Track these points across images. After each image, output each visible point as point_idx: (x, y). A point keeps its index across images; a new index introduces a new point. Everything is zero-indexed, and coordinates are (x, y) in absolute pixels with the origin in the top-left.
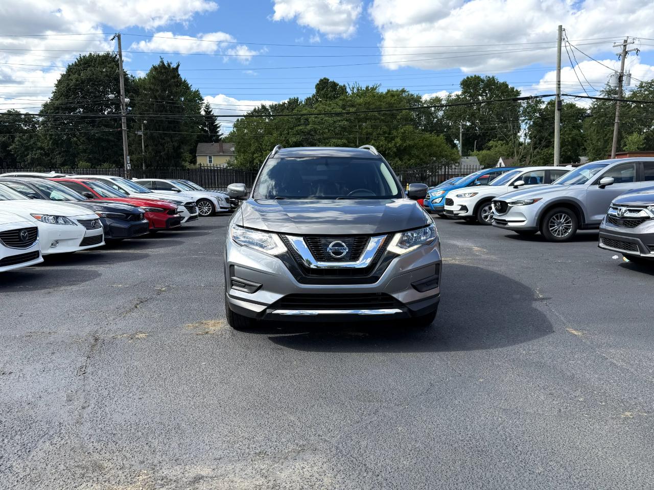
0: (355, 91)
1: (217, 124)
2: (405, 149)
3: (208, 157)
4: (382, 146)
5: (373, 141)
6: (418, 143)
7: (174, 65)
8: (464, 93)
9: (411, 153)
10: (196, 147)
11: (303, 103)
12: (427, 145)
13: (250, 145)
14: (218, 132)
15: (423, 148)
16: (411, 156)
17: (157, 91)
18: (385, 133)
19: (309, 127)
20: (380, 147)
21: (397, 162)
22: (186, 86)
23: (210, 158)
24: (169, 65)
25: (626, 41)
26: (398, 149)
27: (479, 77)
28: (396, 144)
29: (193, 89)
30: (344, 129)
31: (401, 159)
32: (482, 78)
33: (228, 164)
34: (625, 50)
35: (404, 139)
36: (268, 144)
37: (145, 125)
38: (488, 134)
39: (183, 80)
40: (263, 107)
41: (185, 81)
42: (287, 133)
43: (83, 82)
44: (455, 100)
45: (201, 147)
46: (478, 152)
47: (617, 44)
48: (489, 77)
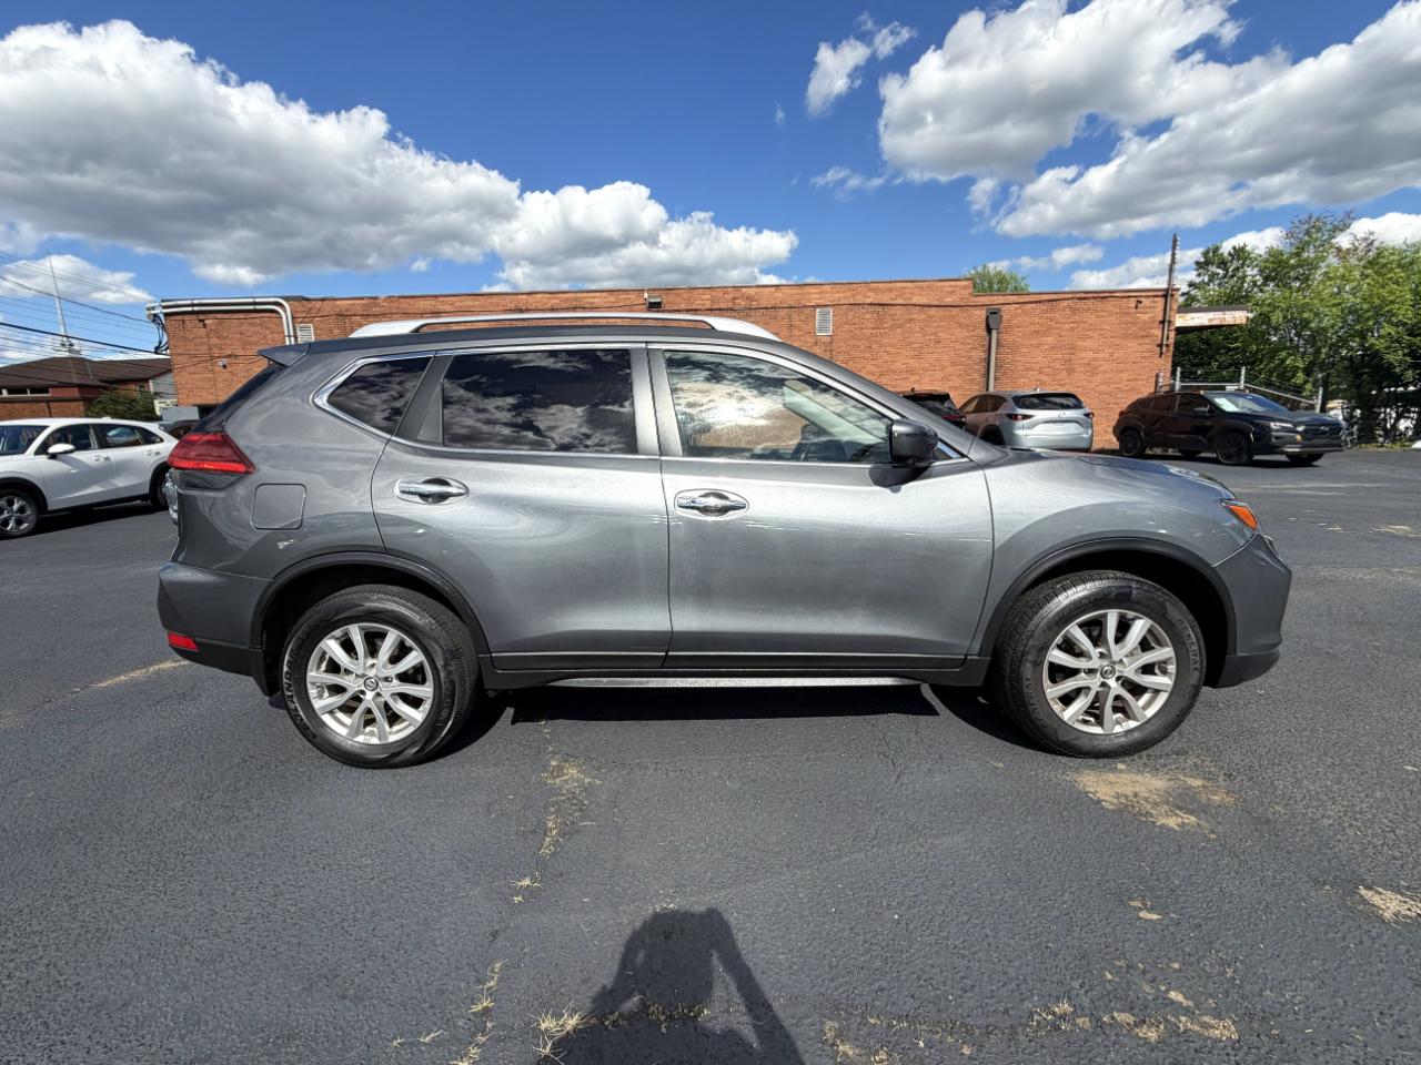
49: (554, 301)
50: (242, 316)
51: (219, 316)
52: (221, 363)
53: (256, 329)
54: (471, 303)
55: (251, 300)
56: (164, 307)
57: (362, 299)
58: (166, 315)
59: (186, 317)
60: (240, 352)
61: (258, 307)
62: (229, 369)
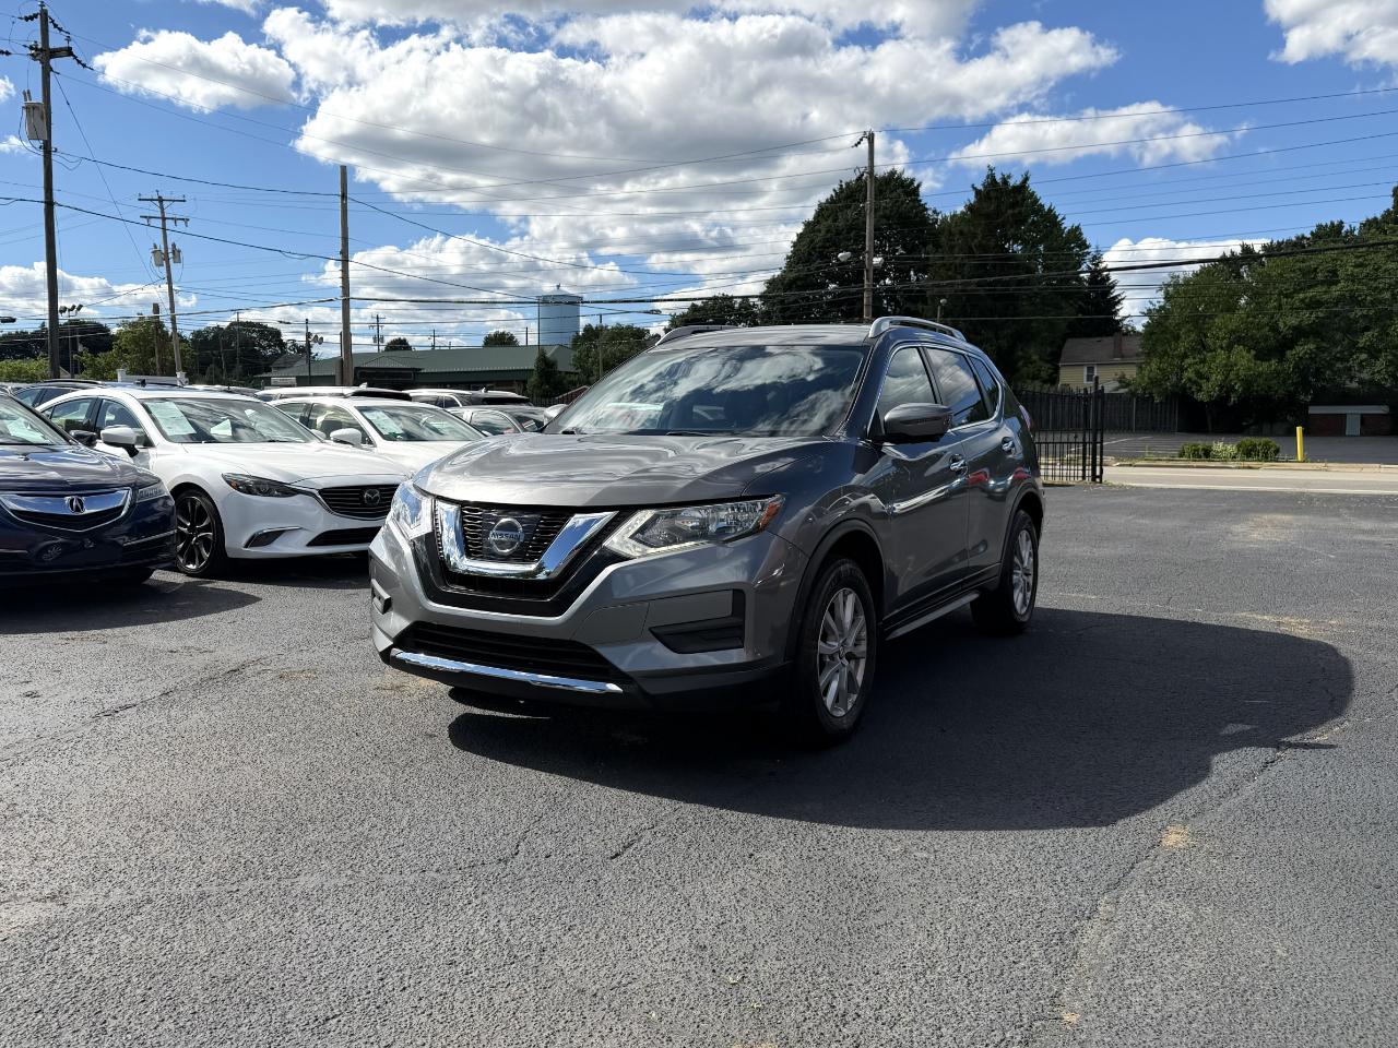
1: (1116, 297)
3: (1085, 369)
7: (1015, 181)
10: (1061, 347)
11: (1356, 233)
13: (1177, 338)
14: (1116, 313)
17: (974, 236)
19: (1335, 291)
22: (1051, 219)
23: (1090, 369)
24: (1005, 181)
29: (1067, 225)
33: (1120, 382)
36: (1221, 334)
37: (943, 308)
39: (1046, 208)
40: (1247, 250)
41: (1050, 210)
42: (1275, 308)
43: (838, 233)
45: (1073, 346)
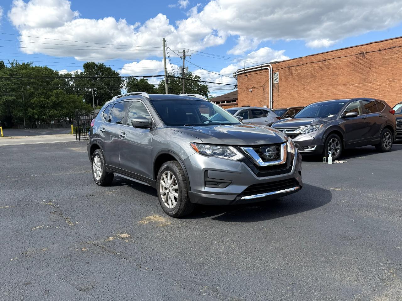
0: (14, 65)
2: (58, 104)
4: (42, 101)
5: (35, 98)
6: (67, 100)
8: (85, 72)
9: (62, 106)
12: (72, 102)
15: (70, 103)
16: (63, 108)
18: (43, 93)
20: (41, 102)
21: (54, 111)
25: (184, 51)
26: (54, 103)
27: (94, 63)
28: (52, 100)
30: (13, 90)
31: (56, 110)
32: (96, 63)
34: (184, 55)
35: (57, 97)
38: (103, 97)
44: (81, 75)
46: (100, 107)
47: (180, 52)
48: (100, 64)
49: (380, 46)
50: (258, 72)
51: (251, 73)
52: (250, 91)
53: (261, 76)
54: (340, 54)
55: (260, 66)
56: (238, 72)
57: (296, 59)
58: (238, 75)
59: (243, 75)
60: (256, 86)
61: (262, 68)
62: (252, 92)
